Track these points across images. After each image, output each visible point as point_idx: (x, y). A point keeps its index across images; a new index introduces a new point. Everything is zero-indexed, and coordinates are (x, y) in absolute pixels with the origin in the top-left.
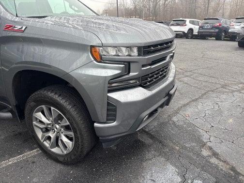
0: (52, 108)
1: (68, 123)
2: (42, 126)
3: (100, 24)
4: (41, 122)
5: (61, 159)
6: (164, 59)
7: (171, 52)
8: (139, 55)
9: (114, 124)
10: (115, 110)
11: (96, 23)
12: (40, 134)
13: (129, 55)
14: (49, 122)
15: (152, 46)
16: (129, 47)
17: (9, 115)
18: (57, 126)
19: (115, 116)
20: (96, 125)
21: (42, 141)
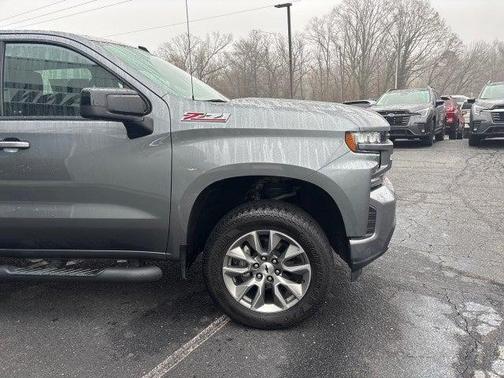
0: (272, 232)
1: (301, 251)
2: (242, 271)
10: (374, 217)
14: (253, 262)
18: (270, 265)
19: (374, 225)
20: (352, 242)
21: (238, 300)
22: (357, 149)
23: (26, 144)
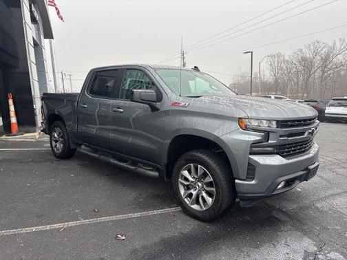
0: (199, 166)
1: (212, 179)
2: (186, 183)
3: (245, 103)
4: (186, 179)
5: (200, 215)
6: (302, 134)
7: (310, 129)
8: (277, 127)
9: (253, 182)
10: (254, 170)
11: (242, 102)
12: (182, 191)
13: (269, 127)
14: (193, 180)
15: (290, 121)
16: (269, 121)
17: (156, 174)
18: (200, 184)
19: (254, 175)
20: (236, 181)
21: (184, 197)
22: (246, 128)
23: (122, 110)
